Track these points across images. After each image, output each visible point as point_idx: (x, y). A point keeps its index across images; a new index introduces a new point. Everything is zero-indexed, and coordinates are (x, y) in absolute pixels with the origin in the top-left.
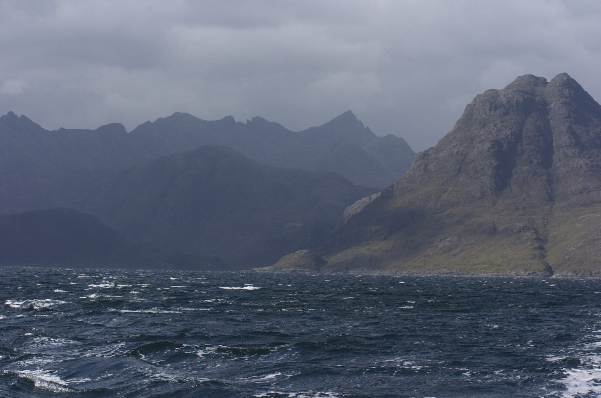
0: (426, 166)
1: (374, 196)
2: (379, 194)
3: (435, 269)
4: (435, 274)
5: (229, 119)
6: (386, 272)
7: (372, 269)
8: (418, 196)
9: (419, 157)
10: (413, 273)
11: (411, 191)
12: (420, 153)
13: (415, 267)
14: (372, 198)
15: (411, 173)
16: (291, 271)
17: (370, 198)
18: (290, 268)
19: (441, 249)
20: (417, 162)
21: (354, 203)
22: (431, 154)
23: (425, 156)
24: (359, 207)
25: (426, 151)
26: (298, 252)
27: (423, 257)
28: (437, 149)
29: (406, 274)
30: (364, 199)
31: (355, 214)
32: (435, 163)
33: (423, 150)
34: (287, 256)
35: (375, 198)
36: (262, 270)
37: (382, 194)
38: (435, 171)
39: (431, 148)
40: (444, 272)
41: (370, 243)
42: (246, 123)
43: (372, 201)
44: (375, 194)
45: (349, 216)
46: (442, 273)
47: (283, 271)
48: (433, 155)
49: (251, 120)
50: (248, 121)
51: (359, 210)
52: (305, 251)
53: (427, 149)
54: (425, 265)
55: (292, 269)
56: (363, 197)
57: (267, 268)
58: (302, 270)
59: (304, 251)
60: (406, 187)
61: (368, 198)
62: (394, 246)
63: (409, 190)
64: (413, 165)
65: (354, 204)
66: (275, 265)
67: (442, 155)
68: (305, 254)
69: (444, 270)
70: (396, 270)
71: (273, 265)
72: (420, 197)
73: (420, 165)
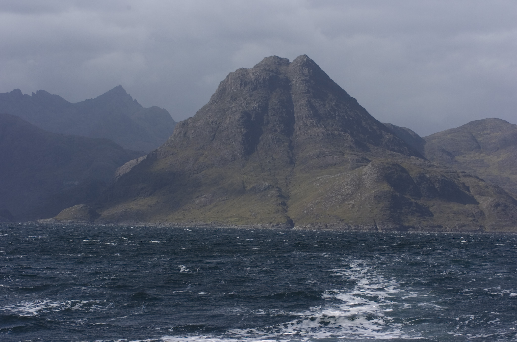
0: (186, 133)
1: (141, 159)
2: (145, 157)
3: (192, 221)
4: (193, 225)
5: (17, 92)
6: (151, 224)
7: (138, 221)
8: (178, 159)
9: (180, 126)
10: (174, 225)
11: (173, 154)
12: (180, 122)
13: (176, 219)
14: (139, 160)
15: (173, 139)
16: (70, 223)
17: (137, 160)
18: (69, 220)
19: (197, 204)
20: (178, 130)
21: (123, 164)
22: (190, 123)
23: (184, 125)
24: (128, 168)
25: (185, 120)
26: (75, 206)
27: (183, 212)
28: (195, 119)
29: (168, 225)
30: (132, 161)
31: (124, 174)
32: (193, 131)
33: (183, 120)
34: (66, 210)
35: (142, 160)
36: (45, 222)
37: (147, 157)
38: (193, 138)
39: (190, 118)
40: (200, 224)
41: (137, 199)
42: (31, 96)
43: (139, 163)
44: (142, 157)
45: (119, 175)
46: (199, 225)
47: (62, 222)
48: (192, 124)
49: (35, 93)
50: (33, 94)
51: (128, 171)
52: (82, 205)
53: (186, 119)
54: (184, 218)
55: (70, 221)
56: (132, 159)
57: (49, 220)
58: (79, 221)
59: (80, 205)
60: (168, 151)
61: (135, 160)
62: (158, 201)
63: (171, 153)
64: (174, 132)
65: (123, 166)
66: (56, 217)
67: (199, 124)
68: (82, 207)
69: (200, 222)
70: (160, 222)
71: (54, 217)
72: (180, 160)
73: (181, 132)
